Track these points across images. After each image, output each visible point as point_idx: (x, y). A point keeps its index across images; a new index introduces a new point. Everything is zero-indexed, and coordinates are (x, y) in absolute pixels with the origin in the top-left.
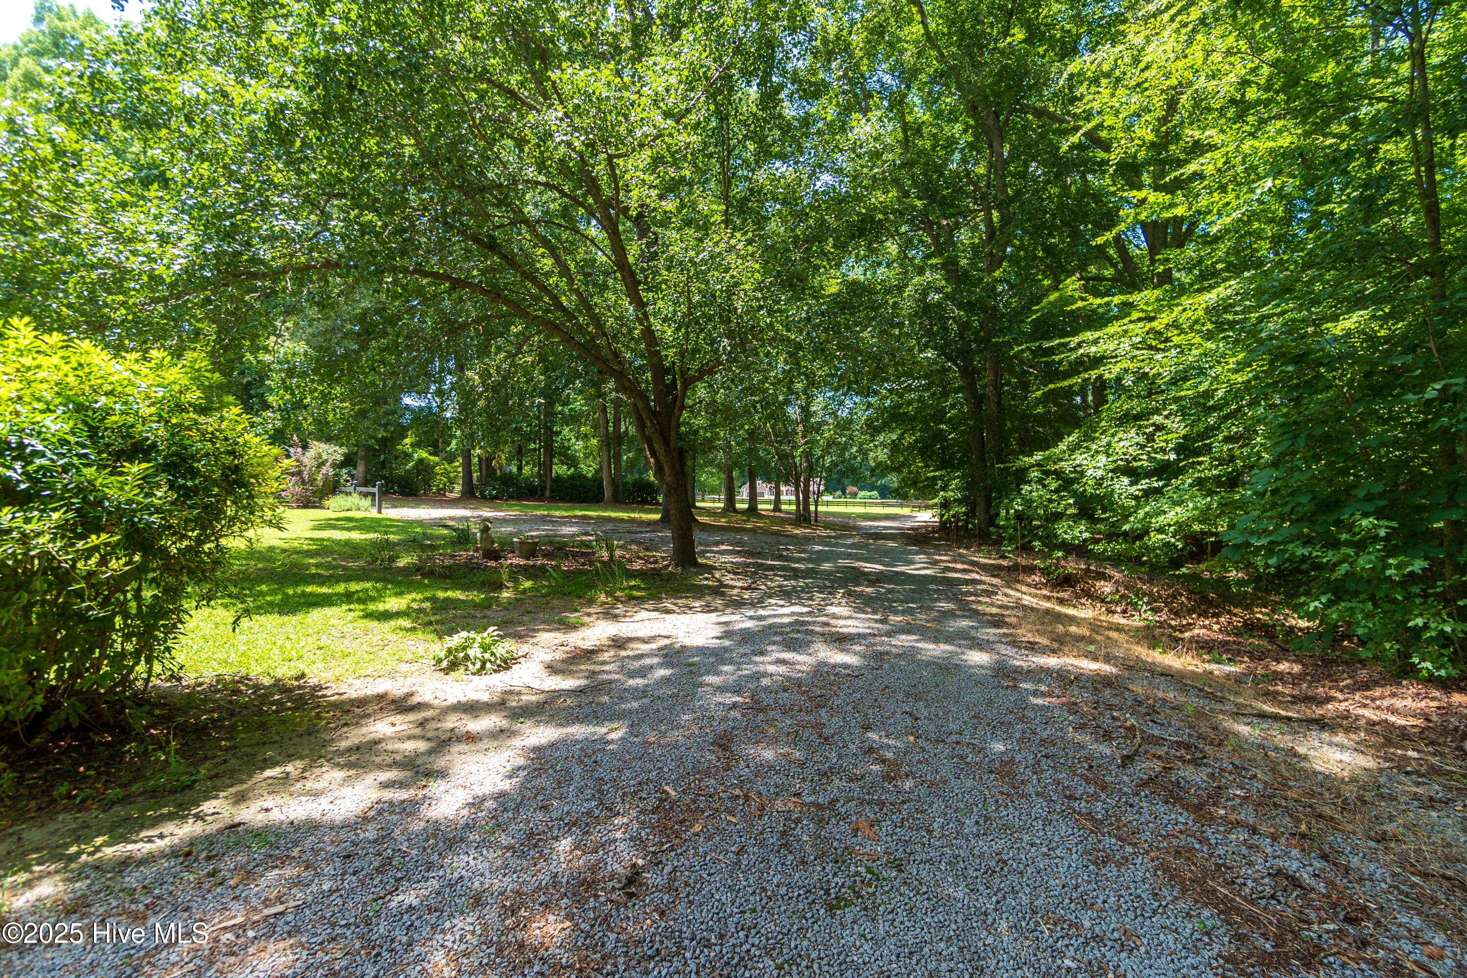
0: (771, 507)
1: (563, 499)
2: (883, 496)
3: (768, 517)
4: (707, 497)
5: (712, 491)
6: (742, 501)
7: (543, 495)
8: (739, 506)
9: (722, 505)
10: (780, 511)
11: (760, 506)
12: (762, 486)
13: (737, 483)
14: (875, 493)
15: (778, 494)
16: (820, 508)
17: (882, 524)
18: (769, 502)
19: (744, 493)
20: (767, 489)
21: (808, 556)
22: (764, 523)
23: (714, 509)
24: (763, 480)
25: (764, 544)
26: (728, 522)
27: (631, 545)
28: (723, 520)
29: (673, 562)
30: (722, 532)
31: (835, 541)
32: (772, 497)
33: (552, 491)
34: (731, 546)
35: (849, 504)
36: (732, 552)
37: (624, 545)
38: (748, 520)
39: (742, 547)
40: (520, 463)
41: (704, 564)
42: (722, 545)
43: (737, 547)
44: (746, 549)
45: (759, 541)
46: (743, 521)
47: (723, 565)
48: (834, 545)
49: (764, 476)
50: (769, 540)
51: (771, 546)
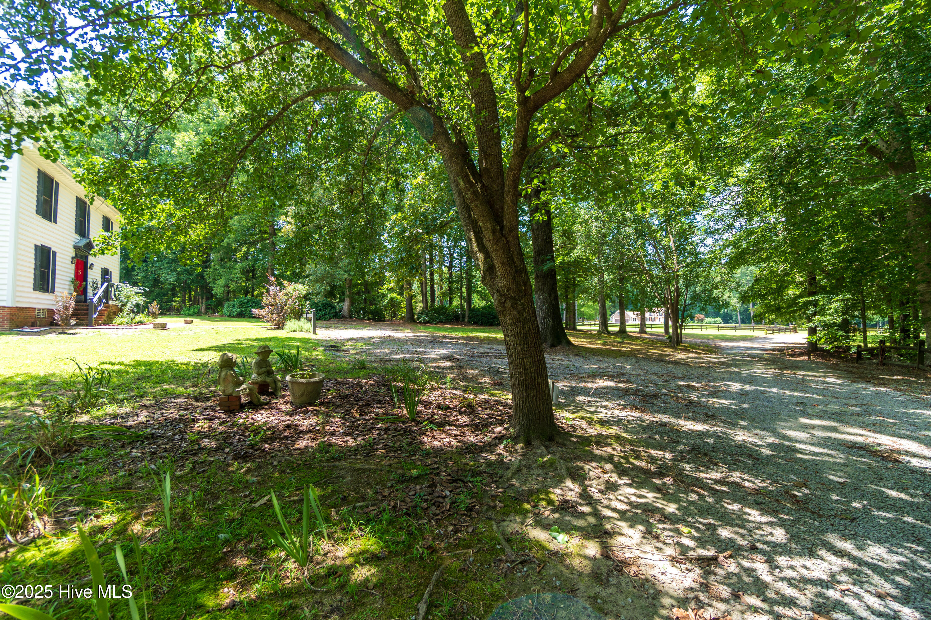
0: (638, 330)
1: (476, 323)
2: (726, 321)
3: (638, 338)
4: (586, 322)
6: (613, 326)
7: (463, 321)
8: (610, 329)
9: (597, 328)
10: (645, 333)
11: (628, 329)
12: (630, 315)
13: (609, 311)
14: (719, 319)
15: (643, 320)
16: (685, 331)
17: (727, 344)
18: (636, 326)
19: (614, 319)
20: (634, 316)
21: (735, 404)
22: (639, 345)
23: (591, 331)
24: (631, 310)
25: (655, 378)
26: (603, 344)
27: (484, 376)
28: (599, 342)
29: (511, 430)
30: (600, 358)
31: (744, 372)
32: (638, 322)
33: (470, 317)
34: (612, 380)
35: (701, 327)
36: (616, 392)
37: (475, 377)
38: (623, 343)
39: (627, 382)
40: (450, 298)
41: (571, 429)
42: (601, 378)
43: (621, 382)
44: (634, 386)
45: (647, 373)
46: (619, 342)
47: (605, 431)
48: (751, 380)
49: (632, 307)
50: (659, 371)
51: (666, 381)
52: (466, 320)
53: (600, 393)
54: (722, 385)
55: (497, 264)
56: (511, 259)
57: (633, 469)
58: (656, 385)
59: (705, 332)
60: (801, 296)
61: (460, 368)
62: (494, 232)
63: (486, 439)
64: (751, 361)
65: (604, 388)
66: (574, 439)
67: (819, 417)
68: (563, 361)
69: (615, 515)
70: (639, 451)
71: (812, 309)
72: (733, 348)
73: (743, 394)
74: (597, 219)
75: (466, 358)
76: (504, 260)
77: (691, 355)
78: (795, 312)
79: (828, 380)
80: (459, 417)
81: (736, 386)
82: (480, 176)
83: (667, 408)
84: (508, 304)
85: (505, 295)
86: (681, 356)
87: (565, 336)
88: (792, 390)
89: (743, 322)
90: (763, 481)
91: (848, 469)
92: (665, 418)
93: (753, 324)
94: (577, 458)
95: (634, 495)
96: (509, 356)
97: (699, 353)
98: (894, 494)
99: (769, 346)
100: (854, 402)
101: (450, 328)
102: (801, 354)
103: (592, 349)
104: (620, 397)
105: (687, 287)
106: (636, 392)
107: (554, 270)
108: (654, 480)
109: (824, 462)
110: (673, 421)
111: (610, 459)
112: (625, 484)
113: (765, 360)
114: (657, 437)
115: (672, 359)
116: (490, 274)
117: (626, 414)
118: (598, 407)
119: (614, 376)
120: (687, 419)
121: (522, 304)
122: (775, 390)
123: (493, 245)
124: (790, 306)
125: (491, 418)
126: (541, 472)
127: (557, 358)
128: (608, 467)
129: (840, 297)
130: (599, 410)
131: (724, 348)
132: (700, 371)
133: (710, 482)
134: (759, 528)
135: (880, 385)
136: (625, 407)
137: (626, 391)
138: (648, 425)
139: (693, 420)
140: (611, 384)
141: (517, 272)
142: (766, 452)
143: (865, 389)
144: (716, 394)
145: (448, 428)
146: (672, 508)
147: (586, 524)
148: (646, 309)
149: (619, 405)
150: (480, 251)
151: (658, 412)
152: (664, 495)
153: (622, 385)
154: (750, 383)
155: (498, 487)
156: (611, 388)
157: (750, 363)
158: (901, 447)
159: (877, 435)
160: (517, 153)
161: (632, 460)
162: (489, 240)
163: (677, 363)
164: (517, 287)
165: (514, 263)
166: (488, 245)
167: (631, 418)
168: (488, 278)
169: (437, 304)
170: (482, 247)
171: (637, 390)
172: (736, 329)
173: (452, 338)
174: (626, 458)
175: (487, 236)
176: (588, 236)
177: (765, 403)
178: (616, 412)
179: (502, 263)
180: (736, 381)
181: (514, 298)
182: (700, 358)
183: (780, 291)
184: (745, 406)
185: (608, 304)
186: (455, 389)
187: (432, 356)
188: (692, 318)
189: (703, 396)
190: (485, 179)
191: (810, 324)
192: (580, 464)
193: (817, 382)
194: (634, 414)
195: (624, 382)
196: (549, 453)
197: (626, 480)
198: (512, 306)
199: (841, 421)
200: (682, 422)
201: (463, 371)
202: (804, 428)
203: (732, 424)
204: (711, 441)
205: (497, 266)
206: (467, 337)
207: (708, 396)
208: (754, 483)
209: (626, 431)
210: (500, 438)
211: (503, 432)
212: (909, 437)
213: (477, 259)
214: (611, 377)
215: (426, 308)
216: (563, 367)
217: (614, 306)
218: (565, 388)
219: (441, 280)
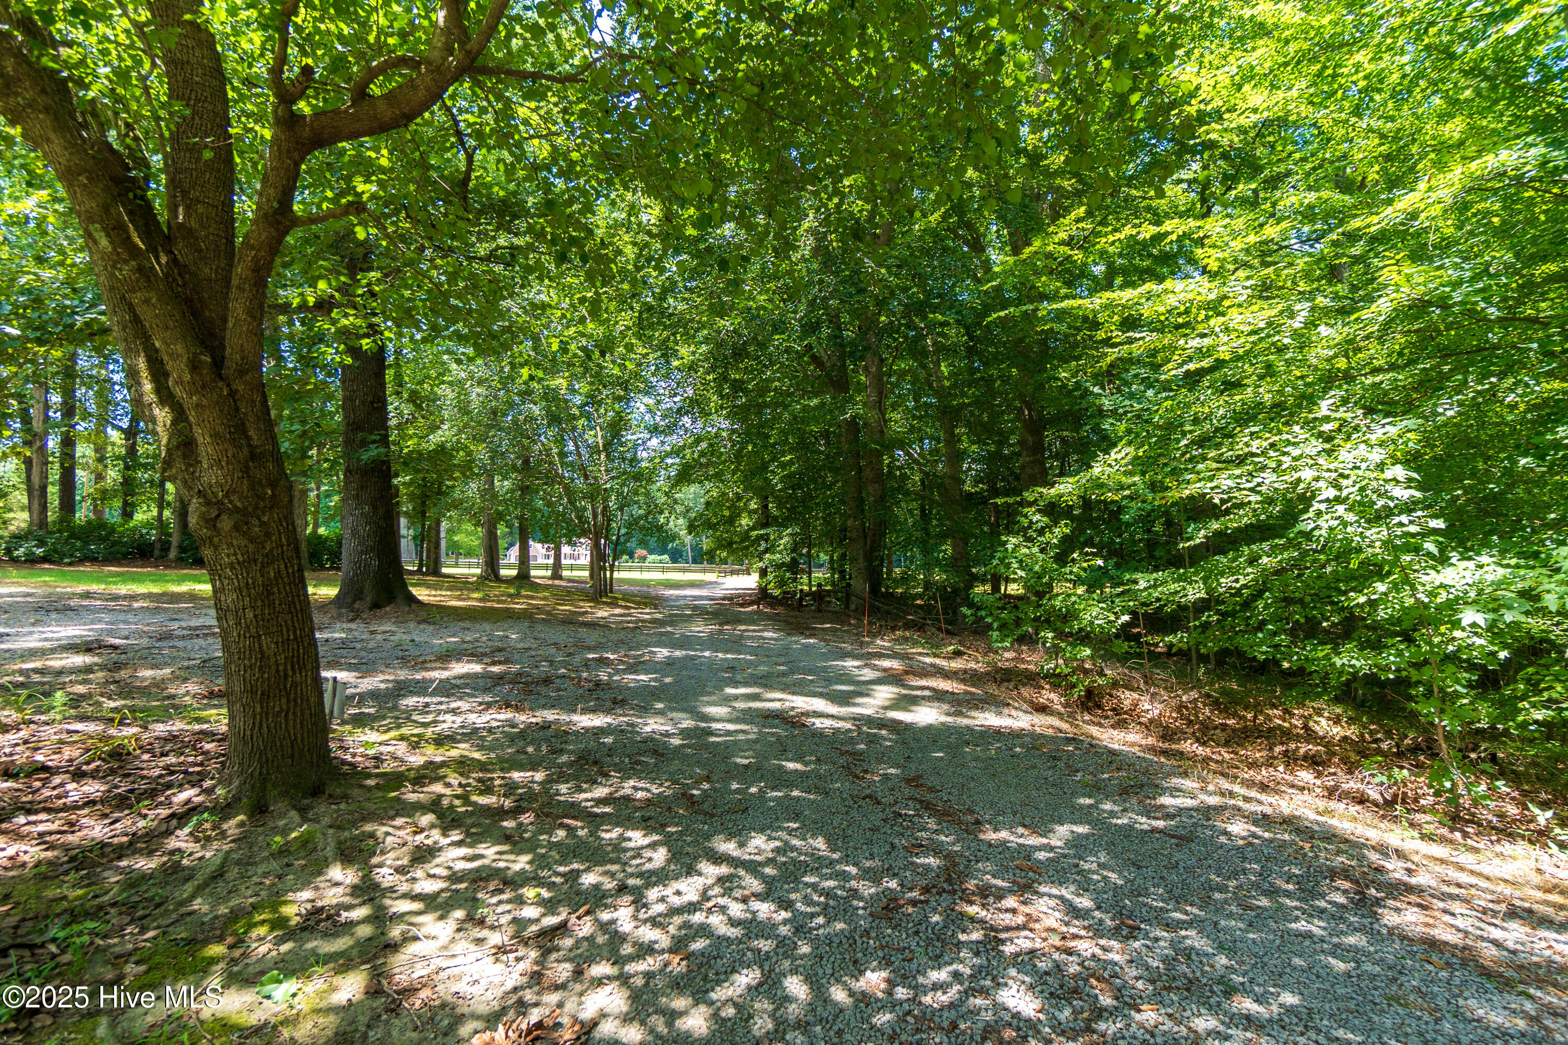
0: (549, 573)
2: (674, 560)
3: (546, 587)
4: (461, 560)
5: (469, 554)
6: (509, 566)
7: (162, 556)
8: (503, 572)
9: (478, 571)
10: (560, 578)
11: (533, 573)
12: (538, 550)
13: (502, 543)
14: (666, 557)
15: (558, 557)
16: (616, 575)
17: (672, 592)
18: (546, 567)
19: (511, 556)
20: (544, 551)
21: (655, 680)
22: (545, 599)
23: (466, 576)
24: (540, 541)
25: (553, 650)
26: (480, 600)
27: (185, 680)
28: (476, 595)
29: (220, 791)
30: (467, 624)
31: (678, 632)
32: (551, 561)
33: (182, 549)
34: (480, 662)
35: (641, 569)
36: (481, 682)
37: (160, 684)
38: (518, 595)
39: (506, 662)
40: (126, 504)
41: (372, 763)
42: (459, 660)
43: (494, 663)
44: (515, 668)
45: (544, 643)
46: (510, 596)
47: (437, 755)
48: (685, 642)
49: (540, 535)
50: (562, 639)
51: (570, 655)
52: (173, 554)
53: (448, 689)
54: (643, 653)
55: (201, 437)
56: (241, 429)
57: (472, 814)
58: (551, 663)
59: (646, 576)
60: (753, 528)
61: (117, 666)
62: (194, 366)
63: (142, 824)
64: (691, 616)
65: (461, 677)
66: (371, 782)
67: (746, 684)
68: (393, 633)
69: (416, 906)
70: (492, 779)
71: (763, 545)
72: (678, 598)
73: (670, 663)
74: (480, 382)
75: (145, 642)
76: (220, 429)
77: (618, 611)
78: (747, 548)
79: (766, 634)
80: (70, 786)
81: (663, 653)
82: (169, 239)
83: (560, 697)
84: (226, 524)
85: (220, 503)
86: (602, 613)
87: (404, 586)
88: (726, 652)
89: (695, 561)
90: (661, 785)
91: (758, 747)
92: (550, 715)
93: (705, 564)
94: (365, 819)
95: (463, 858)
96: (224, 635)
97: (629, 608)
98: (791, 765)
99: (719, 593)
100: (782, 660)
101: (118, 574)
102: (751, 603)
103: (455, 609)
104: (486, 690)
105: (621, 509)
106: (515, 679)
107: (387, 463)
108: (505, 824)
109: (735, 742)
110: (564, 717)
111: (434, 806)
112: (453, 844)
113: (708, 613)
114: (530, 749)
115: (588, 618)
116: (185, 456)
117: (488, 718)
118: (439, 712)
119: (485, 655)
120: (584, 711)
121: (263, 524)
122: (707, 654)
123: (191, 395)
124: (742, 541)
125: (172, 773)
126: (274, 865)
127: (382, 628)
128: (426, 819)
129: (789, 531)
130: (441, 718)
131: (667, 599)
132: (622, 635)
133: (589, 804)
134: (639, 856)
135: (810, 636)
136: (489, 706)
137: (499, 679)
138: (522, 731)
139: (594, 711)
140: (477, 668)
141: (253, 456)
142: (676, 741)
143: (796, 642)
144: (633, 668)
145: (22, 820)
146: (521, 863)
147: (351, 943)
148: (564, 540)
149: (481, 704)
150: (162, 402)
151: (544, 707)
152: (514, 844)
153: (495, 669)
154: (681, 647)
155: (143, 930)
156: (476, 676)
157: (689, 619)
158: (810, 708)
159: (794, 698)
160: (266, 215)
161: (474, 798)
162: (179, 382)
163: (592, 625)
164: (252, 487)
165: (248, 438)
166: (178, 391)
167: (495, 724)
168: (179, 464)
169: (82, 514)
170: (165, 396)
171: (519, 674)
172: (684, 570)
173: (116, 598)
174: (465, 798)
175: (178, 371)
176: (464, 409)
177: (693, 673)
178: (472, 718)
179: (215, 436)
180: (665, 646)
181: (243, 512)
182: (629, 615)
183: (731, 521)
184: (668, 680)
185: (501, 529)
186: (83, 718)
187: (32, 643)
188: (631, 556)
189: (617, 672)
190: (181, 250)
191: (761, 564)
192: (368, 828)
193: (753, 638)
194: (502, 717)
195: (500, 663)
196: (305, 820)
197: (456, 836)
198: (236, 527)
199: (765, 686)
200: (575, 718)
201: (124, 674)
202: (727, 700)
203: (645, 710)
204: (609, 740)
205: (200, 440)
206: (164, 594)
207: (625, 671)
208: (648, 790)
209: (480, 748)
210: (181, 818)
211: (197, 800)
212: (820, 695)
213: (154, 420)
214: (476, 656)
215: (42, 523)
216: (389, 645)
217: (511, 533)
218: (383, 686)
219: (101, 460)
